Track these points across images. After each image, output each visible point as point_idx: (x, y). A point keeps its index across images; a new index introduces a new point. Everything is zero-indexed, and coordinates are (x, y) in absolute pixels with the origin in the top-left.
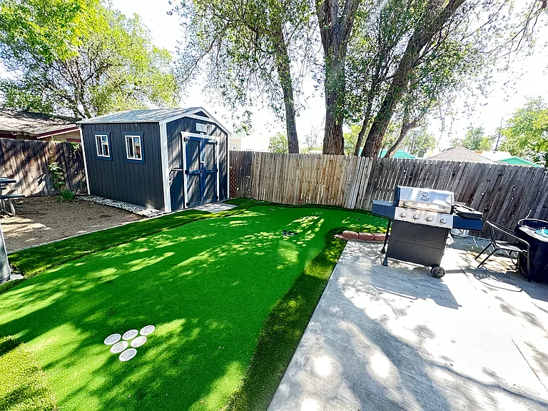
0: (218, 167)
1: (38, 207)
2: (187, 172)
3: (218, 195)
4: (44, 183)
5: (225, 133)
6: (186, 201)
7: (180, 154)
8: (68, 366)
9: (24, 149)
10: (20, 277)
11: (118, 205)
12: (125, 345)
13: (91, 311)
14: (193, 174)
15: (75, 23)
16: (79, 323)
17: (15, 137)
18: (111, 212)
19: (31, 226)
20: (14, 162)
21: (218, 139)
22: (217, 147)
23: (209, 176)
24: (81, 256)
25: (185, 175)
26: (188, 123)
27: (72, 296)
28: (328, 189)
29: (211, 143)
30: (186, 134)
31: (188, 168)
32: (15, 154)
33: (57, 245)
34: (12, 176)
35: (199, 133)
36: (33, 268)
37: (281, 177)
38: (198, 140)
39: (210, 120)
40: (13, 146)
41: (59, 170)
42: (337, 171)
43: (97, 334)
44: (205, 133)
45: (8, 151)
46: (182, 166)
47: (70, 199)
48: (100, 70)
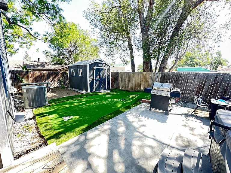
0: (106, 78)
1: (56, 90)
2: (95, 79)
3: (106, 87)
4: (58, 84)
5: (109, 66)
6: (95, 89)
7: (93, 74)
8: (54, 120)
9: (54, 74)
10: (49, 105)
11: (76, 90)
12: (66, 118)
13: (61, 112)
14: (97, 80)
15: (68, 38)
16: (58, 114)
17: (53, 71)
18: (73, 92)
19: (53, 95)
20: (52, 78)
21: (106, 68)
22: (106, 71)
23: (103, 81)
24: (63, 102)
25: (95, 81)
26: (96, 64)
27: (58, 109)
28: (144, 85)
29: (104, 70)
30: (95, 68)
31: (95, 78)
32: (52, 76)
33: (58, 99)
34: (51, 82)
35: (99, 67)
36: (52, 103)
37: (128, 81)
38: (99, 69)
39: (103, 62)
40: (52, 73)
41: (62, 80)
42: (148, 78)
43: (61, 116)
44: (101, 67)
45: (51, 75)
46: (93, 78)
47: (64, 88)
48: (76, 48)
